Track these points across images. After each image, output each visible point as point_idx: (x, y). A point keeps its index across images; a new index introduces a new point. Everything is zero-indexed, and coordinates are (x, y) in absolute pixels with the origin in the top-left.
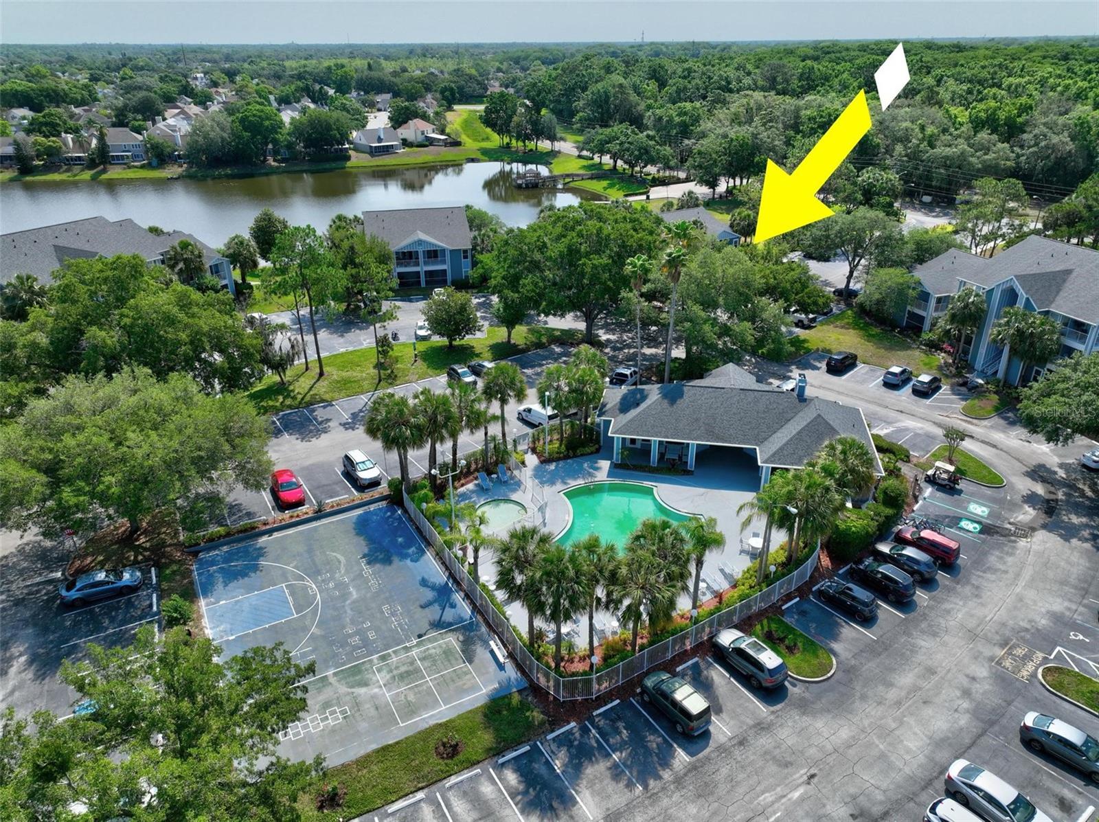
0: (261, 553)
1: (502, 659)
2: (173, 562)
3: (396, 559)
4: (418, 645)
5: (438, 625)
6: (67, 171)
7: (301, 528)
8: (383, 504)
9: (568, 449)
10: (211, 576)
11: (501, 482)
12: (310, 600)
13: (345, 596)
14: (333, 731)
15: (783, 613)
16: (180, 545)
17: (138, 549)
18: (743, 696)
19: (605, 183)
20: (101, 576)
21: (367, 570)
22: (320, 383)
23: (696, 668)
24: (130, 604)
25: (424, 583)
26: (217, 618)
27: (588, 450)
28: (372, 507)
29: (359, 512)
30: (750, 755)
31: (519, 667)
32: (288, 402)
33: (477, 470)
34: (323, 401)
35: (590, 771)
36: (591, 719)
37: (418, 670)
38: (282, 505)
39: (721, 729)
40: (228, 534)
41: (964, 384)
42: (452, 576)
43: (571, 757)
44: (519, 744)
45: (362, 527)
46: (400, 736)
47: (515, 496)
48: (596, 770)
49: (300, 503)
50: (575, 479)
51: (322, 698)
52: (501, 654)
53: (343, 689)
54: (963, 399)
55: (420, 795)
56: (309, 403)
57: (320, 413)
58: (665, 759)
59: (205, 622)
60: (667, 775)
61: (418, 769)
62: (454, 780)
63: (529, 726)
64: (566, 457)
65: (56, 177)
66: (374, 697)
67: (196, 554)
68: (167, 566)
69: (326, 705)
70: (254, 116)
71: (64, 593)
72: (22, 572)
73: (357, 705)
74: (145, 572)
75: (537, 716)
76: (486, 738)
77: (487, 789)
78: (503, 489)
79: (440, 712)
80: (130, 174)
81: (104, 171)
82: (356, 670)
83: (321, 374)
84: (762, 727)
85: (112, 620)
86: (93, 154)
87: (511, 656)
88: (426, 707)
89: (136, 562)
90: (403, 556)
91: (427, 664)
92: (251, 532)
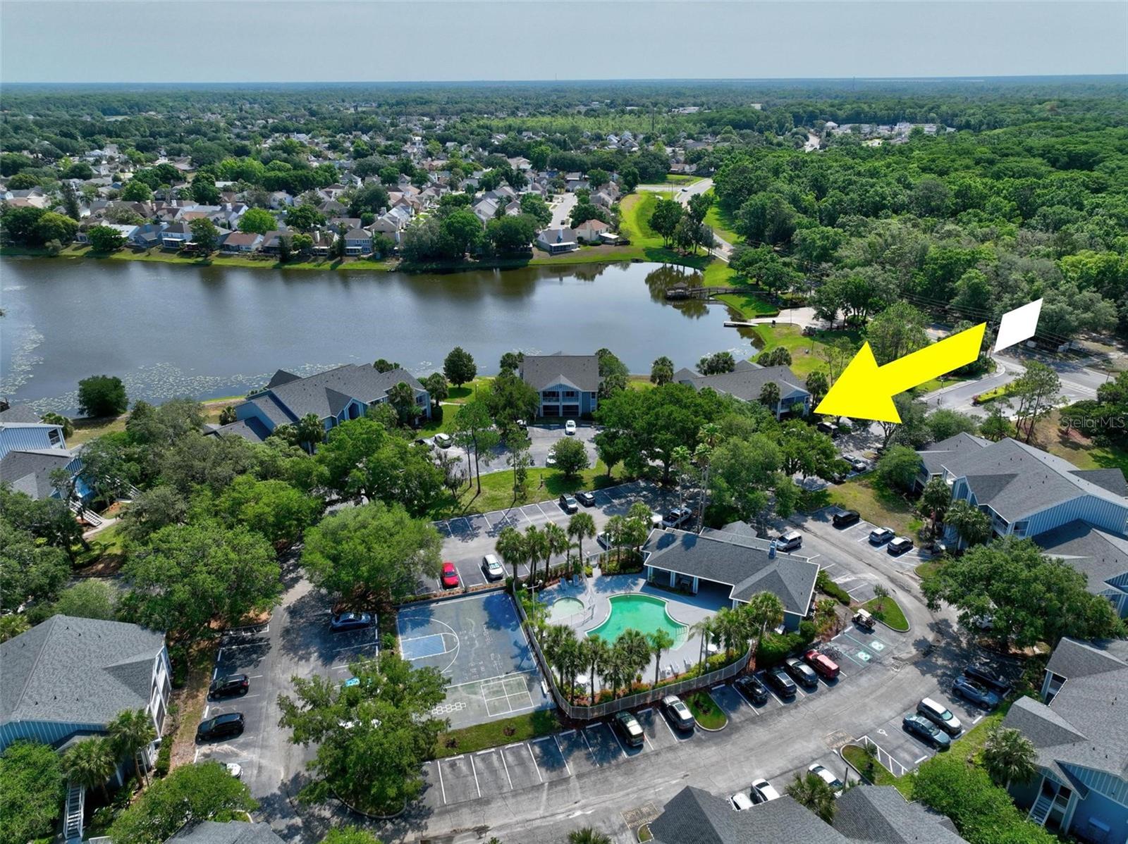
0: (431, 613)
1: (545, 692)
2: (386, 612)
3: (502, 628)
4: (505, 678)
5: (519, 668)
6: (314, 261)
7: (454, 601)
8: (501, 592)
9: (621, 568)
10: (405, 623)
11: (574, 586)
12: (454, 645)
13: (472, 645)
14: (457, 713)
15: (711, 692)
16: (390, 602)
17: (368, 602)
18: (668, 732)
19: (743, 300)
20: (352, 616)
21: (486, 632)
22: (477, 499)
23: (649, 714)
24: (365, 634)
25: (516, 643)
26: (407, 647)
27: (634, 570)
28: (495, 593)
29: (487, 595)
30: (660, 759)
31: (554, 698)
32: (456, 511)
33: (561, 576)
34: (478, 512)
35: (576, 753)
36: (584, 729)
37: (502, 691)
38: (446, 586)
39: (649, 745)
40: (415, 600)
41: (931, 548)
42: (531, 642)
43: (569, 746)
44: (545, 735)
45: (488, 604)
46: (488, 721)
47: (579, 597)
48: (579, 754)
49: (456, 586)
50: (620, 590)
51: (454, 697)
52: (546, 689)
53: (464, 694)
54: (922, 561)
55: (493, 750)
56: (468, 514)
57: (475, 522)
58: (615, 754)
59: (401, 649)
60: (613, 762)
61: (494, 738)
62: (510, 746)
63: (552, 727)
64: (619, 574)
65: (305, 266)
66: (479, 701)
67: (398, 609)
68: (383, 614)
69: (455, 701)
70: (458, 222)
71: (334, 622)
72: (312, 607)
73: (470, 703)
74: (372, 616)
75: (557, 723)
76: (530, 730)
77: (524, 753)
78: (574, 591)
79: (510, 713)
80: (360, 266)
81: (341, 262)
82: (472, 686)
83: (479, 492)
84: (671, 749)
85: (356, 640)
86: (334, 247)
87: (551, 691)
88: (503, 710)
89: (367, 610)
90: (507, 626)
91: (508, 688)
92: (427, 600)
